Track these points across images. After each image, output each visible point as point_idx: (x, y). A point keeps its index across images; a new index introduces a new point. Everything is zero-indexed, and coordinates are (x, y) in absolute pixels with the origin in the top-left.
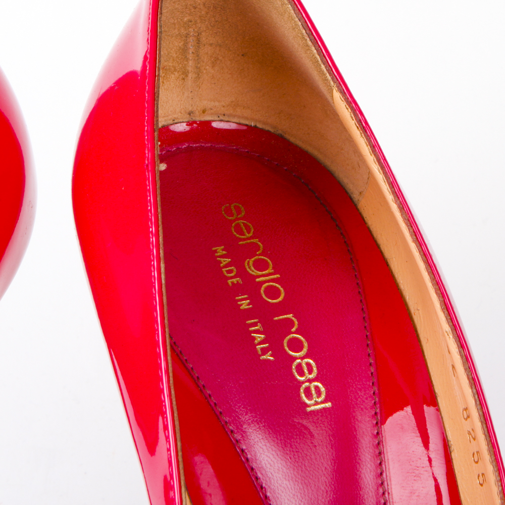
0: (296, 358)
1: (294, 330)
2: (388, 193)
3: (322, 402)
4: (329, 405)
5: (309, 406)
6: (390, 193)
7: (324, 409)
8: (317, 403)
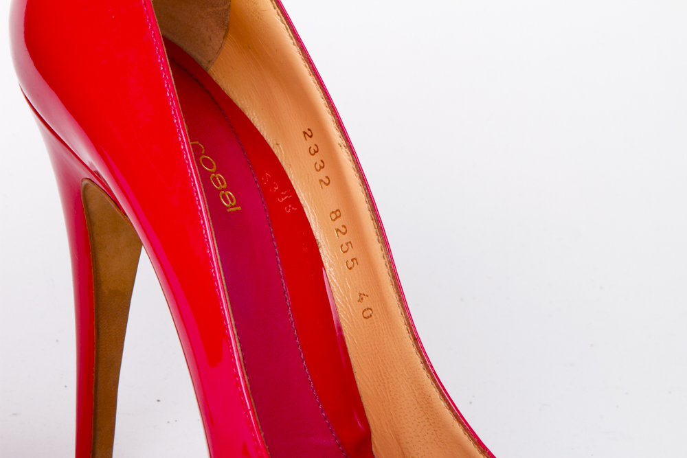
0: (211, 173)
1: (203, 152)
2: (289, 38)
3: (235, 206)
4: (239, 208)
5: (228, 208)
6: (291, 38)
7: (237, 210)
8: (232, 207)
